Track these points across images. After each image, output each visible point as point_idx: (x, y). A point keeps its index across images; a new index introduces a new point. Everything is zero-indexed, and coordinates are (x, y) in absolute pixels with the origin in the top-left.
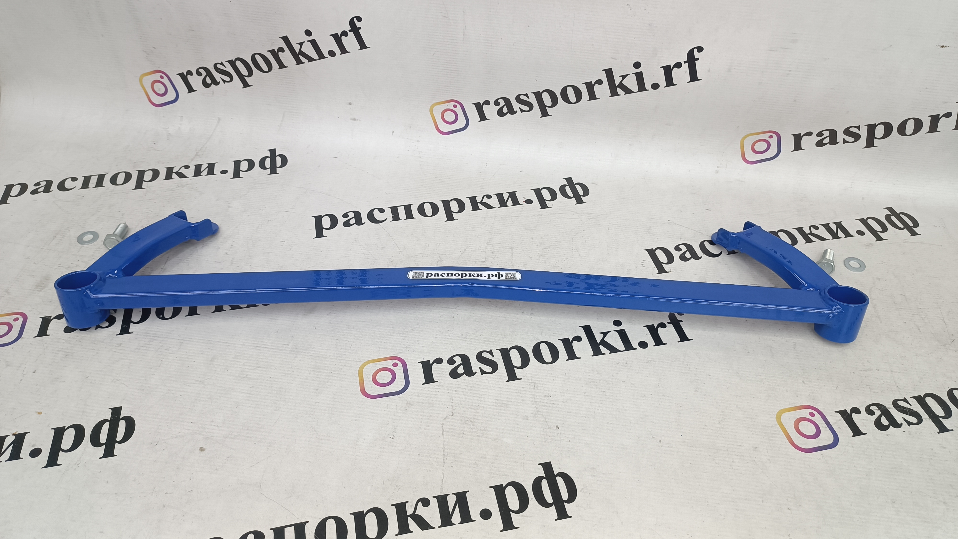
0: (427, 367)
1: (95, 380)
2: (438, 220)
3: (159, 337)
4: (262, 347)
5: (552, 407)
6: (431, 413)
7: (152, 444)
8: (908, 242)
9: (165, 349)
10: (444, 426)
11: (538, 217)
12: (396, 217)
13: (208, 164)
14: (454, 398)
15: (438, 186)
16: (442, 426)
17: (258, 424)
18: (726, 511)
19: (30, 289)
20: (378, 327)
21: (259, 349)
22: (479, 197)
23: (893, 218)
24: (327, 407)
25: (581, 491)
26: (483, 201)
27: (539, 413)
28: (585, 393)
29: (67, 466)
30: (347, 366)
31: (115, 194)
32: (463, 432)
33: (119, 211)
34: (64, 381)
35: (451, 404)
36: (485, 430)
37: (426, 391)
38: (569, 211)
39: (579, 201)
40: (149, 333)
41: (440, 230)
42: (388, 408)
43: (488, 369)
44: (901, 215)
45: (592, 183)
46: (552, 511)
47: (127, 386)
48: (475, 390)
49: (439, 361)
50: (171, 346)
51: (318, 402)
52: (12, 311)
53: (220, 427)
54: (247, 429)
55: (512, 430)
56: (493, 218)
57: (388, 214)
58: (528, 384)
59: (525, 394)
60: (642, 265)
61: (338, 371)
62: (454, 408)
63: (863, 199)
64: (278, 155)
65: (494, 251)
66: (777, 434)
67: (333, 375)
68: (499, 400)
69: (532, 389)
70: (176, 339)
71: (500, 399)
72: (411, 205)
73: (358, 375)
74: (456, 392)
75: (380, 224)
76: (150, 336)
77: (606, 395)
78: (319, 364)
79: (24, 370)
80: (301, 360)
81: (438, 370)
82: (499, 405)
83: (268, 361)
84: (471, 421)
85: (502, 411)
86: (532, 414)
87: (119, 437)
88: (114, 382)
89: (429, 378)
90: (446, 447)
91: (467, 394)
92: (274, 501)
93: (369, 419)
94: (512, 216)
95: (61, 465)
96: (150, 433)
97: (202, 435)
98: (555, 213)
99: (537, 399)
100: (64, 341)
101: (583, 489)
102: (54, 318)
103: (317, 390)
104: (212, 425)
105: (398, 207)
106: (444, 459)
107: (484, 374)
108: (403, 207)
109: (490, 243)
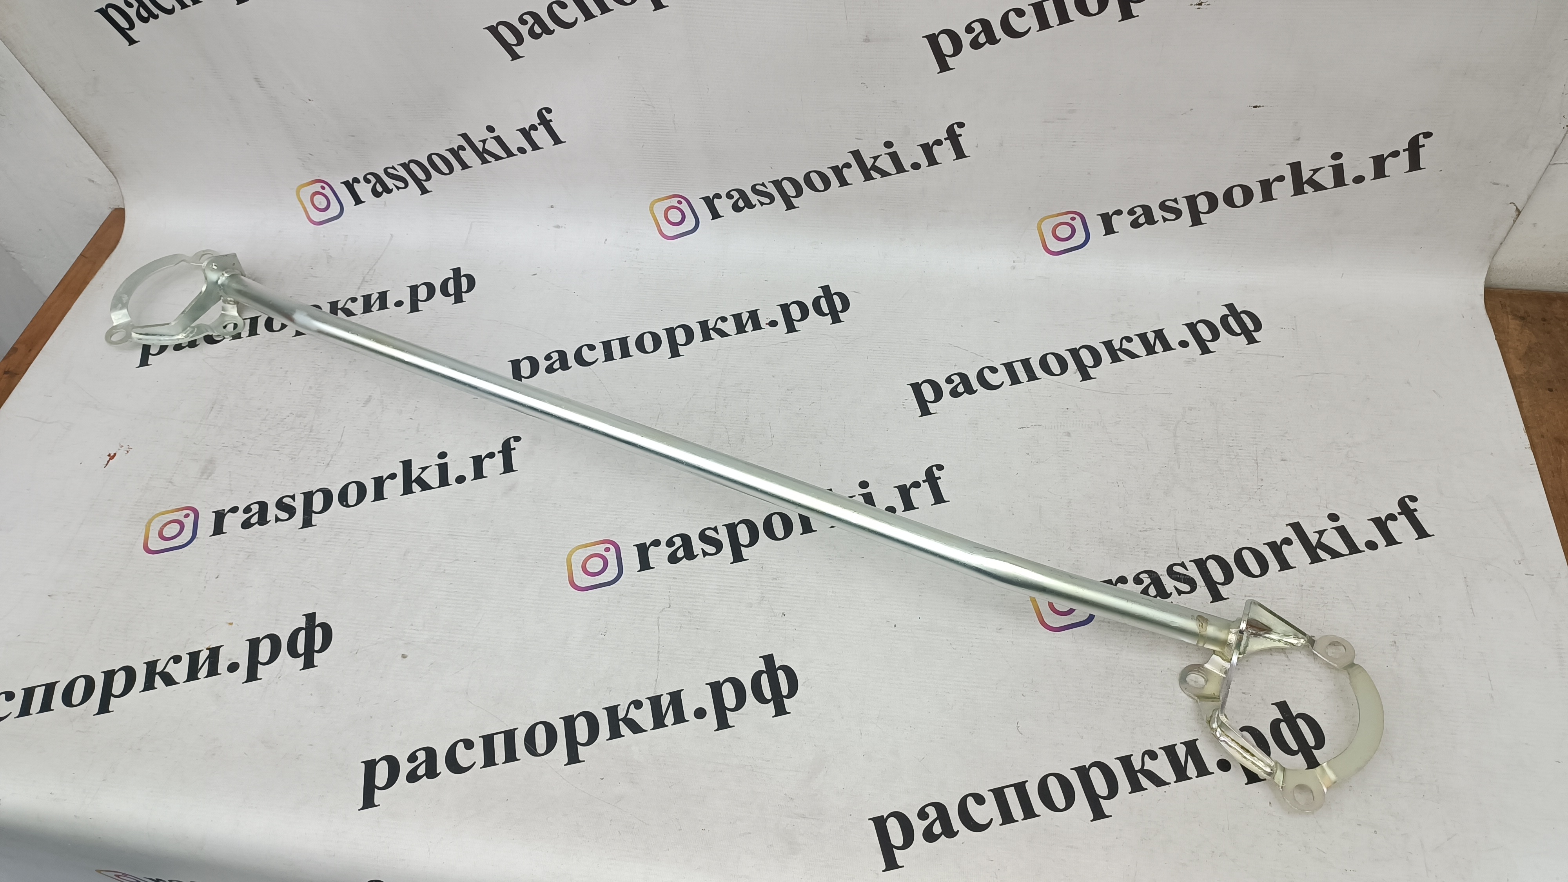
0: (643, 550)
1: (284, 584)
2: (661, 357)
3: (345, 529)
4: (459, 536)
5: (780, 591)
6: (647, 605)
7: (351, 652)
8: (1241, 353)
9: (354, 544)
10: (660, 620)
11: (783, 345)
12: (609, 357)
13: (379, 293)
14: (672, 587)
15: (661, 307)
16: (658, 620)
17: (460, 626)
18: (955, 701)
19: (196, 478)
20: (589, 505)
21: (455, 539)
22: (712, 320)
23: (1231, 320)
24: (533, 604)
25: (802, 685)
26: (717, 327)
27: (765, 599)
28: (817, 573)
29: (268, 680)
30: (554, 554)
31: (273, 344)
32: (680, 625)
33: (281, 368)
34: (251, 587)
35: (669, 594)
36: (703, 622)
37: (641, 579)
38: (821, 334)
39: (836, 320)
40: (333, 525)
41: (662, 370)
42: (599, 602)
43: (711, 549)
44: (1242, 315)
45: (854, 292)
46: (770, 707)
47: (318, 589)
48: (695, 576)
49: (656, 543)
50: (359, 539)
51: (523, 598)
52: (180, 506)
53: (421, 630)
54: (449, 632)
55: (734, 621)
56: (727, 350)
57: (600, 352)
58: (755, 565)
59: (751, 577)
60: (902, 406)
61: (544, 560)
62: (671, 598)
63: (1198, 293)
64: (464, 276)
65: (726, 397)
66: (1026, 612)
67: (539, 565)
68: (722, 586)
69: (759, 571)
70: (364, 531)
71: (723, 584)
72: (627, 337)
73: (566, 564)
74: (674, 580)
75: (590, 367)
76: (336, 528)
77: (840, 574)
78: (524, 554)
79: (205, 577)
80: (502, 549)
81: (655, 554)
82: (721, 591)
83: (467, 552)
84: (689, 612)
85: (724, 599)
86: (757, 600)
87: (317, 647)
88: (304, 585)
89: (645, 565)
90: (661, 643)
91: (686, 581)
92: (481, 708)
93: (578, 615)
94: (752, 346)
95: (261, 679)
96: (349, 641)
97: (403, 640)
98: (805, 339)
99: (764, 582)
100: (243, 539)
101: (805, 682)
102: (229, 511)
103: (521, 583)
104: (411, 629)
105: (612, 342)
106: (658, 657)
107: (707, 556)
108: (618, 340)
109: (722, 387)
